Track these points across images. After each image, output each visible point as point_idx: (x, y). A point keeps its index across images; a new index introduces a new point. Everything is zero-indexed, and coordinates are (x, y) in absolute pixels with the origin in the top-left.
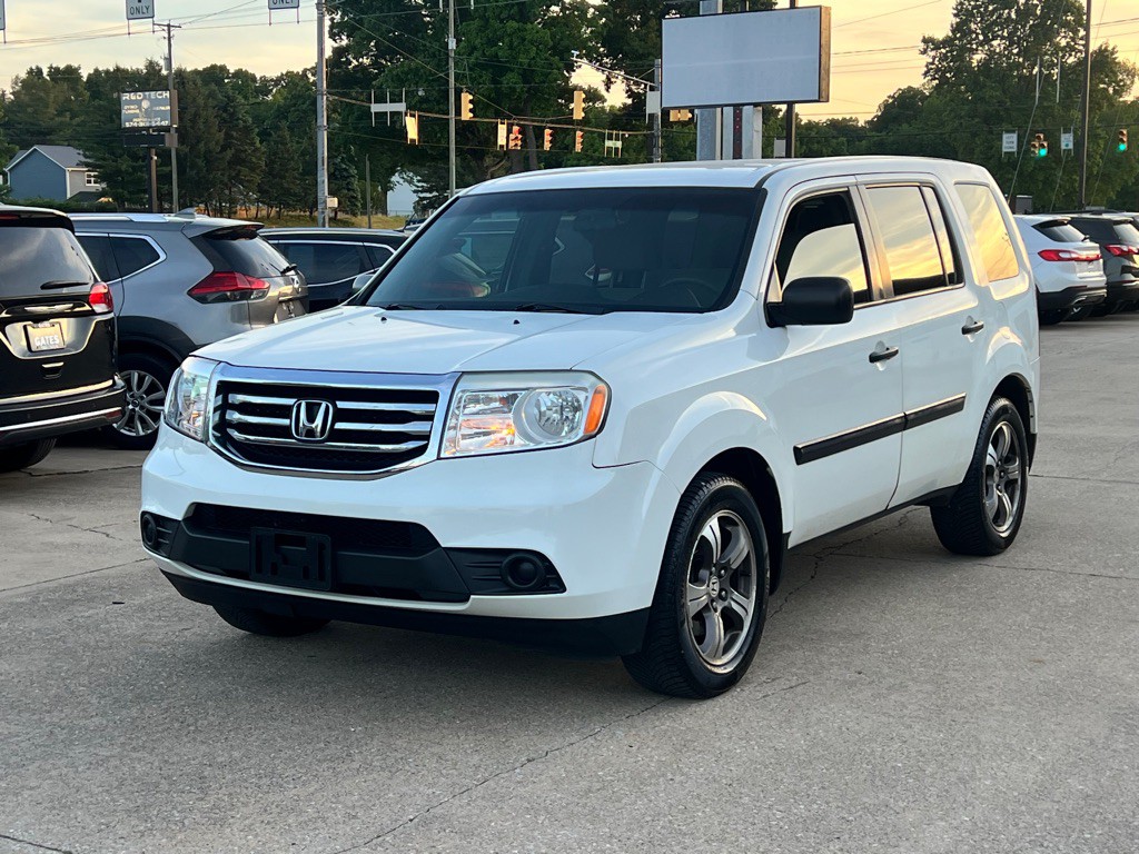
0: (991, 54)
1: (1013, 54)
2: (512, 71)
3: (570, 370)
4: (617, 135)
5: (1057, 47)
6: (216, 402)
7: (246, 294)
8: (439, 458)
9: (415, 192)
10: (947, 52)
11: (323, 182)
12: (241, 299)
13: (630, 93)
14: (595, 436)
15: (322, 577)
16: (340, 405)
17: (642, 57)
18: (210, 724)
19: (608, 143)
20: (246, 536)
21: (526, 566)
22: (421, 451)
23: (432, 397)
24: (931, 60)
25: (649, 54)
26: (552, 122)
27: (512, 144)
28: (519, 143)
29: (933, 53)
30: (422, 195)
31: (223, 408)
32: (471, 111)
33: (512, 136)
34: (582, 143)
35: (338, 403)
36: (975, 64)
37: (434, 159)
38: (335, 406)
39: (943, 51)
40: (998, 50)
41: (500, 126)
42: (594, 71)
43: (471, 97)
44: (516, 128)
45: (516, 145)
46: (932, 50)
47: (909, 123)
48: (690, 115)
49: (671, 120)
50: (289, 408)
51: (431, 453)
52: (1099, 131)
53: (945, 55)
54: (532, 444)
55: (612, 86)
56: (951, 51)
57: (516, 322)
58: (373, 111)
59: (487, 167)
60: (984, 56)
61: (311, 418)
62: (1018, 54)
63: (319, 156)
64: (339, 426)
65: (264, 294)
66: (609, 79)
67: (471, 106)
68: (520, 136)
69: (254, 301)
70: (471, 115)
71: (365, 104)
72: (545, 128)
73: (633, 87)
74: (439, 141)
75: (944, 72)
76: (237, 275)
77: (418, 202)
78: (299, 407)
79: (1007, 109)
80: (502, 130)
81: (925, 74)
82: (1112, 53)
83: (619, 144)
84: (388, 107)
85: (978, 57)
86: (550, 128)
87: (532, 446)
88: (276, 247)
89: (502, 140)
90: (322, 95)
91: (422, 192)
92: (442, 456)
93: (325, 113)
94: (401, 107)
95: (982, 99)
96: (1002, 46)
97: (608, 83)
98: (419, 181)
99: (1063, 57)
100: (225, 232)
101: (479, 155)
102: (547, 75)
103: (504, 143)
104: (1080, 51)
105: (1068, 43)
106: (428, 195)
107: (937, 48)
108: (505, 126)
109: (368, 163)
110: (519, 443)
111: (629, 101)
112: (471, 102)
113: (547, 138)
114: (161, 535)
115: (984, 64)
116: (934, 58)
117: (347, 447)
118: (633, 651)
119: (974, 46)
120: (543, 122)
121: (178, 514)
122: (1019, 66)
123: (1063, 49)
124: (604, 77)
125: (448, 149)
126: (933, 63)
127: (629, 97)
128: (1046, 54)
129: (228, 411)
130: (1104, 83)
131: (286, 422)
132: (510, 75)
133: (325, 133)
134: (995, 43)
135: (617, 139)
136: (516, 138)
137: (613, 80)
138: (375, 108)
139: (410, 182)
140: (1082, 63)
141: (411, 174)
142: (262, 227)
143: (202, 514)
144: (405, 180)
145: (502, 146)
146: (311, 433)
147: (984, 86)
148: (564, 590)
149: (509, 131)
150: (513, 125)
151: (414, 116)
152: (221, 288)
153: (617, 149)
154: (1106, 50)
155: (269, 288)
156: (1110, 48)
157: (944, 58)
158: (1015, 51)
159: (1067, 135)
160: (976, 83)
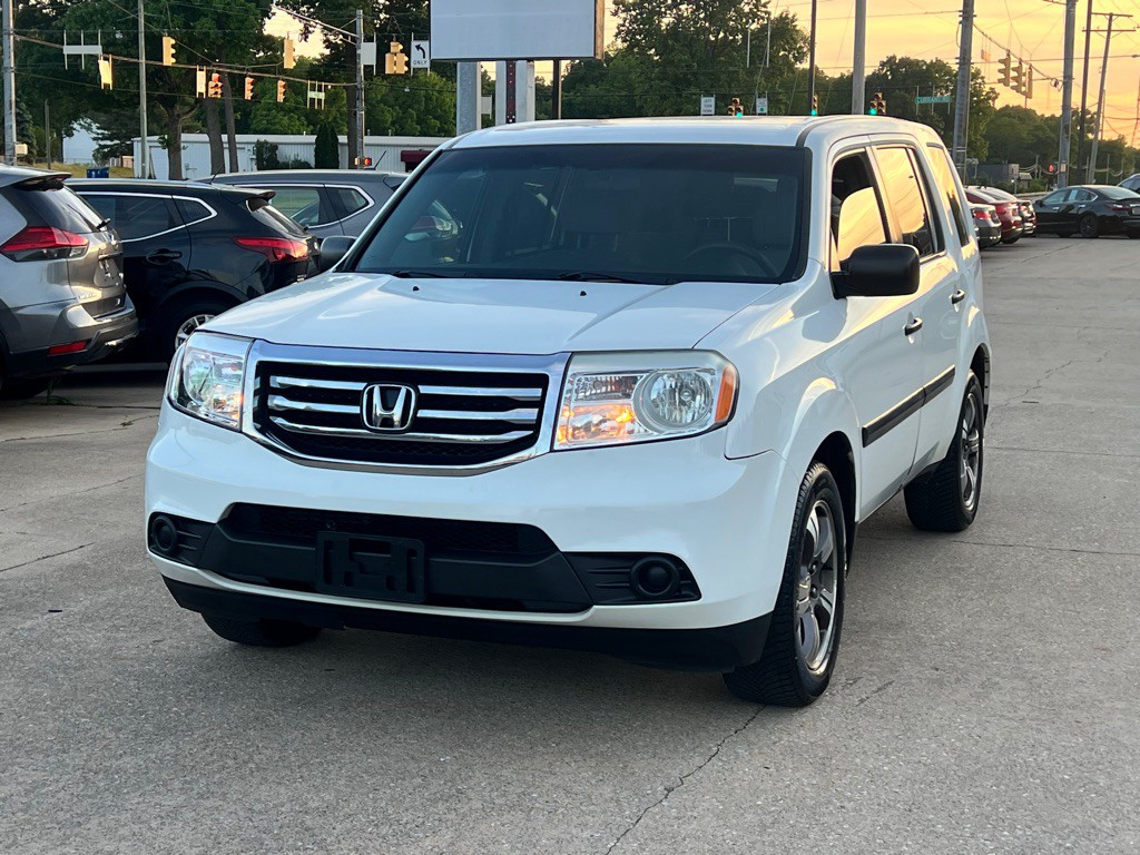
0: (679, 18)
1: (699, 19)
2: (206, 16)
3: (692, 350)
4: (320, 86)
5: (740, 13)
6: (255, 384)
7: (64, 252)
8: (552, 450)
9: (94, 139)
10: (637, 14)
11: (11, 127)
12: (59, 257)
13: (328, 44)
14: (725, 424)
15: (411, 588)
16: (424, 389)
17: (341, 7)
18: (270, 758)
19: (311, 94)
20: (311, 542)
21: (657, 571)
22: (529, 442)
23: (541, 381)
24: (622, 22)
25: (350, 4)
26: (254, 70)
27: (211, 92)
28: (219, 91)
29: (623, 15)
30: (102, 143)
31: (263, 392)
32: (173, 56)
33: (211, 84)
34: (284, 94)
35: (420, 387)
36: (664, 28)
37: (120, 105)
38: (417, 391)
39: (634, 13)
40: (685, 14)
41: (198, 73)
42: (290, 17)
43: (173, 42)
44: (215, 76)
45: (216, 93)
46: (623, 11)
47: (595, 84)
48: (406, 69)
49: (387, 72)
50: (359, 394)
51: (542, 445)
52: (781, 97)
53: (635, 17)
54: (655, 433)
55: (310, 36)
56: (641, 14)
57: (583, 294)
58: (65, 53)
59: (179, 116)
60: (672, 20)
61: (388, 405)
62: (704, 19)
63: (7, 99)
64: (423, 413)
65: (83, 252)
66: (306, 28)
67: (173, 51)
68: (220, 84)
69: (75, 259)
70: (174, 60)
71: (57, 46)
72: (246, 76)
73: (331, 38)
74: (127, 86)
75: (634, 35)
76: (54, 230)
77: (97, 150)
78: (371, 394)
79: (694, 74)
80: (201, 76)
81: (616, 36)
82: (793, 21)
83: (322, 96)
84: (83, 50)
85: (667, 21)
86: (251, 77)
87: (656, 436)
88: (85, 199)
89: (201, 88)
90: (9, 34)
91: (102, 139)
92: (555, 448)
93: (12, 54)
94: (97, 50)
95: (671, 63)
96: (690, 10)
97: (306, 34)
98: (98, 128)
99: (747, 22)
100: (36, 182)
101: (169, 103)
102: (242, 22)
103: (203, 91)
104: (763, 18)
105: (751, 9)
106: (108, 143)
107: (627, 10)
108: (204, 73)
109: (47, 108)
110: (640, 432)
111: (327, 52)
112: (173, 46)
113: (248, 87)
114: (182, 539)
115: (673, 29)
116: (625, 20)
117: (434, 438)
118: (753, 661)
119: (663, 10)
120: (243, 70)
121: (212, 516)
122: (706, 31)
123: (746, 15)
124: (301, 26)
125: (138, 95)
126: (623, 25)
127: (327, 47)
128: (730, 19)
129: (270, 396)
130: (785, 50)
131: (355, 410)
132: (203, 20)
133: (13, 75)
134: (683, 7)
135: (320, 90)
136: (217, 85)
137: (311, 29)
138: (68, 50)
139: (89, 129)
140: (763, 28)
141: (89, 121)
142: (69, 176)
143: (242, 516)
144: (82, 127)
145: (201, 94)
146: (388, 422)
147: (673, 49)
148: (698, 596)
149: (209, 78)
150: (212, 72)
151: (108, 60)
152: (39, 246)
153: (319, 100)
154: (786, 17)
155: (88, 244)
156: (790, 16)
157: (634, 20)
158: (702, 16)
159: (762, 100)
160: (666, 46)
